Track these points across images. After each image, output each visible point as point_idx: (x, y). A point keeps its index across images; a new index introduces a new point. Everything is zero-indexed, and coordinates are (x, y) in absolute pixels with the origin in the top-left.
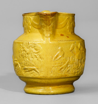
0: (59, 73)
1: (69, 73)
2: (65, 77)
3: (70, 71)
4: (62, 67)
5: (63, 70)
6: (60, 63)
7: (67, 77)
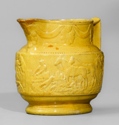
0: (41, 91)
1: (55, 91)
2: (49, 95)
3: (56, 89)
4: (43, 83)
5: (45, 86)
6: (41, 79)
7: (51, 95)
